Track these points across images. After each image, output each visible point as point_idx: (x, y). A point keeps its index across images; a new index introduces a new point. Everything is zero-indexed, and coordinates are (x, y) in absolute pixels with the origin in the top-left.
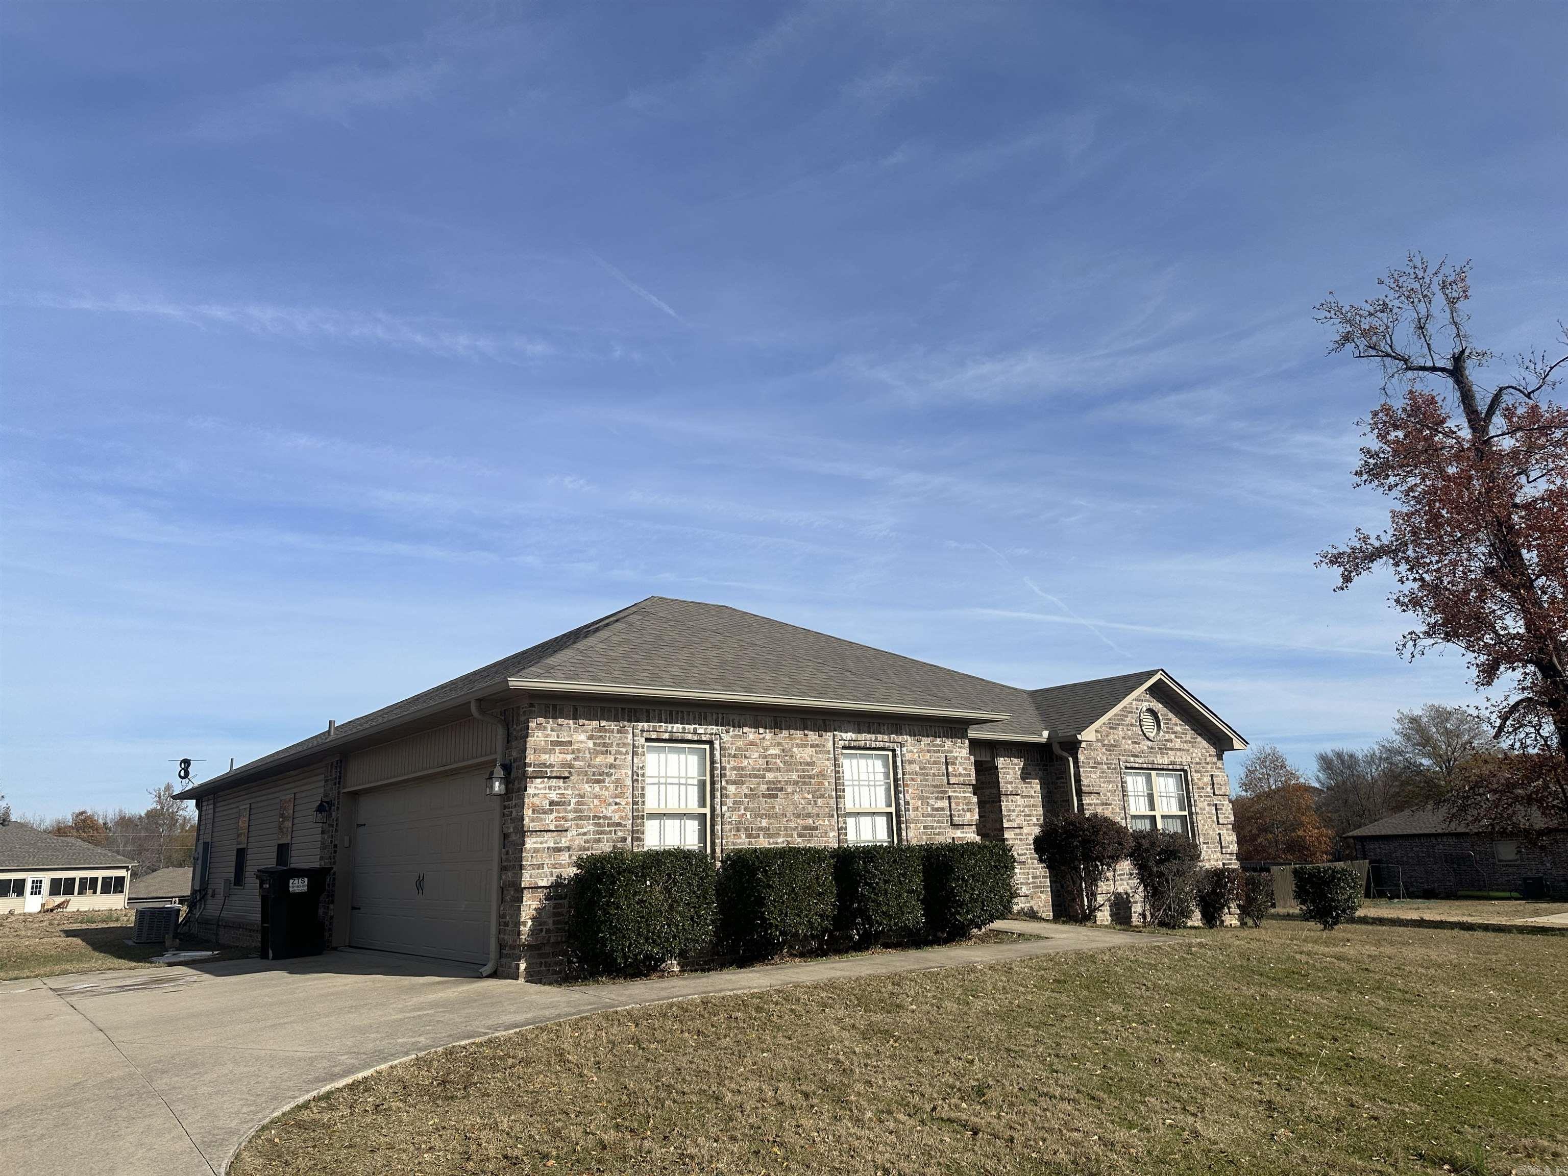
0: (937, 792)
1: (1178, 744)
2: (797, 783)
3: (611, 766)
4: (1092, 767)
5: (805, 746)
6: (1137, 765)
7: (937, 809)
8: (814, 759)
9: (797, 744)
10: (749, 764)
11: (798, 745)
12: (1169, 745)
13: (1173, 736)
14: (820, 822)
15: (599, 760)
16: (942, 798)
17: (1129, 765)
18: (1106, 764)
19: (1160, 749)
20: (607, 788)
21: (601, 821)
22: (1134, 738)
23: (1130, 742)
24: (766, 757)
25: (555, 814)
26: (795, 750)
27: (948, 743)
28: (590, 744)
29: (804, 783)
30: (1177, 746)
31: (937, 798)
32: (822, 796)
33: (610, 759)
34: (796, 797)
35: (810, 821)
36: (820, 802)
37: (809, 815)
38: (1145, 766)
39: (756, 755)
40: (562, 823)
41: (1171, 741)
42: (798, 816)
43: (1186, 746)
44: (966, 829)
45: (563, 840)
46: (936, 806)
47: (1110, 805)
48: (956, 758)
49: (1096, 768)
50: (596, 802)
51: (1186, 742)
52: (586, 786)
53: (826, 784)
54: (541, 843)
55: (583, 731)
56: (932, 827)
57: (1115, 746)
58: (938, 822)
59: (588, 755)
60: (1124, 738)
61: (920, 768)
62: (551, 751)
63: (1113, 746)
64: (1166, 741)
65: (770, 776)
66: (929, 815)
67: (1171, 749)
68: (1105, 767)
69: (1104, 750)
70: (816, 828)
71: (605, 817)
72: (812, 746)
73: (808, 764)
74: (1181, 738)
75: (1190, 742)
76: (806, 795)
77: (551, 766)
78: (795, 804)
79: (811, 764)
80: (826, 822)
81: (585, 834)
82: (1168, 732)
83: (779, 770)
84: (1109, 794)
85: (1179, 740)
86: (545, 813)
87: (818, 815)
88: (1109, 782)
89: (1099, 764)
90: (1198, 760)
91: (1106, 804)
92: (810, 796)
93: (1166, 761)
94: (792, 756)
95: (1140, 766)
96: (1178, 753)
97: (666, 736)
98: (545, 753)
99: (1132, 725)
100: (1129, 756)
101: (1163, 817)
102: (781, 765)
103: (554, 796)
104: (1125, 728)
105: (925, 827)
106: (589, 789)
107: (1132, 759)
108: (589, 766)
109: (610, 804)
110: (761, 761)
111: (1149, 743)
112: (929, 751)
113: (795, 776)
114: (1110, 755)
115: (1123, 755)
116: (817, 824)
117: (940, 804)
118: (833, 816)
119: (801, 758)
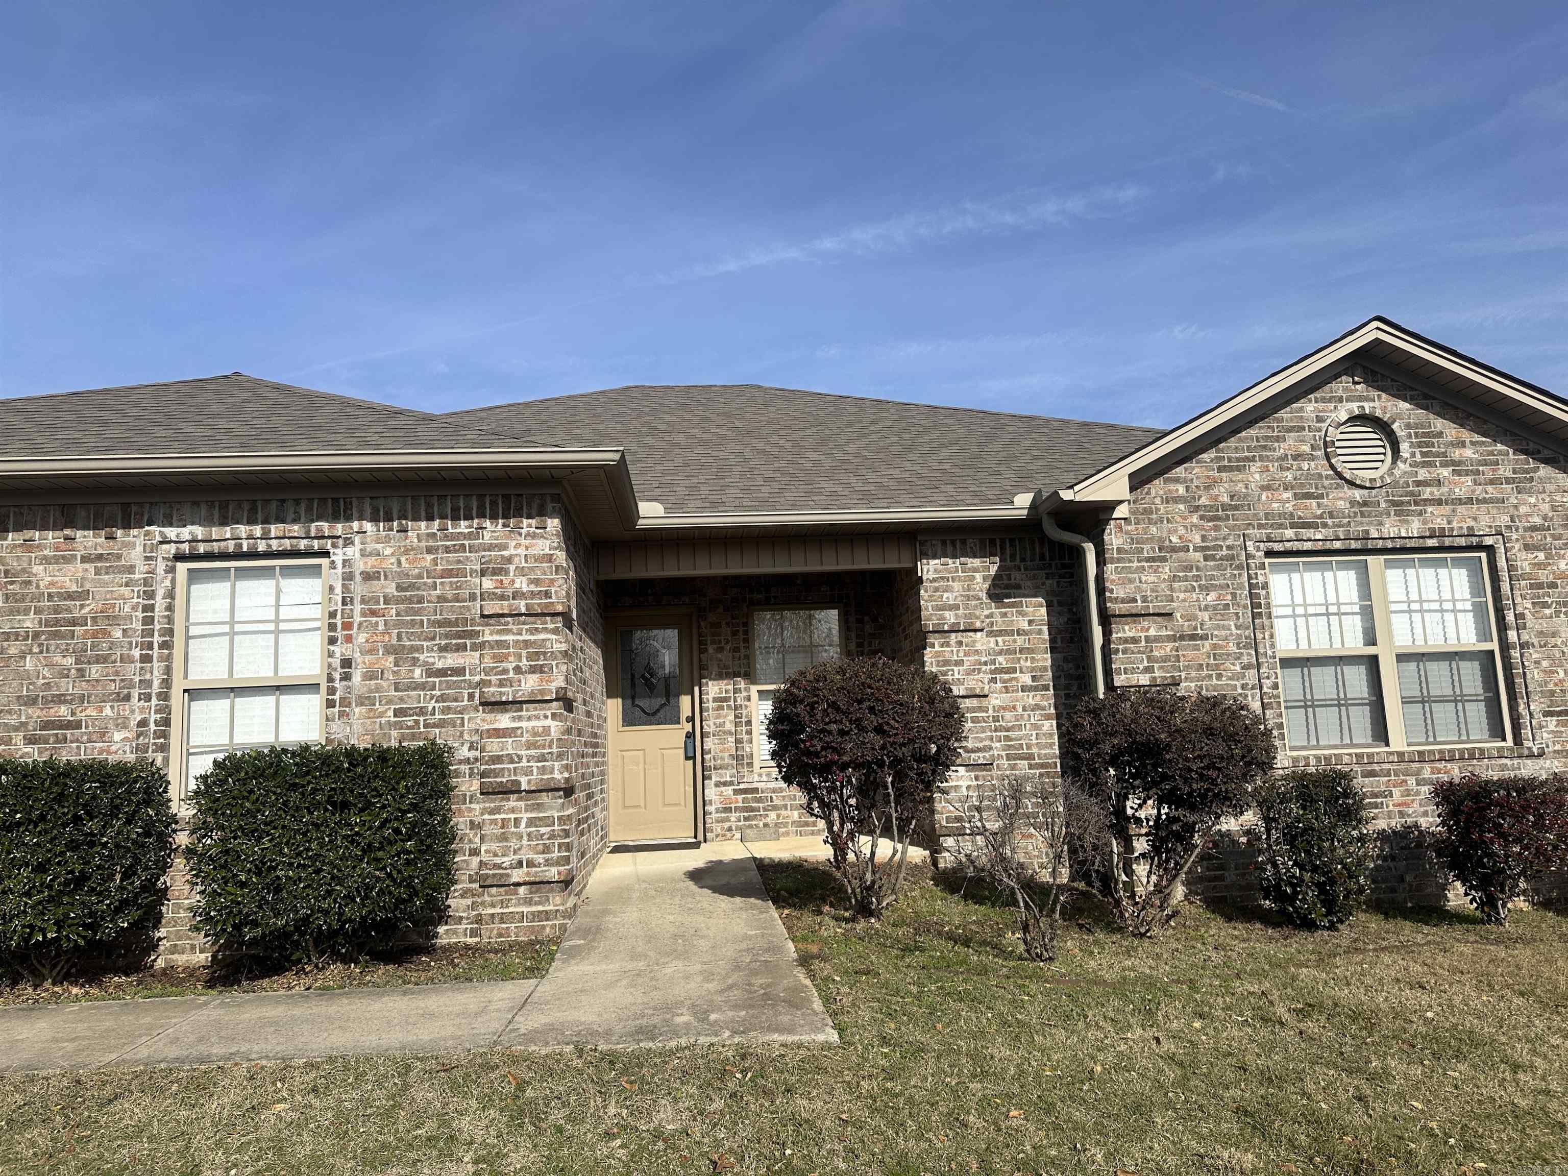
0: (447, 636)
1: (1464, 486)
2: (36, 635)
4: (1148, 560)
5: (68, 560)
6: (1308, 546)
7: (442, 673)
8: (88, 586)
9: (45, 558)
11: (46, 560)
12: (1427, 493)
13: (1445, 472)
14: (93, 712)
16: (463, 648)
17: (1278, 547)
18: (1196, 549)
19: (1394, 504)
22: (1302, 485)
23: (1288, 495)
26: (38, 569)
27: (493, 530)
29: (56, 635)
30: (1461, 493)
31: (443, 649)
32: (99, 660)
34: (29, 663)
35: (63, 711)
36: (95, 671)
37: (60, 699)
38: (1338, 545)
41: (1439, 483)
42: (32, 701)
43: (1493, 492)
44: (528, 711)
46: (440, 665)
47: (1204, 638)
48: (509, 560)
49: (1163, 560)
51: (1492, 482)
53: (118, 634)
56: (422, 711)
57: (1236, 508)
58: (441, 699)
60: (1263, 488)
61: (399, 588)
63: (1225, 507)
64: (1419, 483)
66: (422, 686)
67: (1439, 502)
68: (1199, 556)
69: (1195, 519)
70: (78, 725)
72: (84, 559)
73: (70, 596)
74: (1478, 472)
75: (1508, 481)
76: (58, 659)
78: (24, 676)
79: (83, 595)
80: (108, 711)
82: (1425, 464)
84: (1206, 616)
85: (1468, 479)
87: (82, 699)
88: (1206, 589)
89: (1174, 550)
90: (1537, 520)
91: (1193, 637)
92: (70, 661)
93: (1415, 527)
95: (1319, 546)
96: (1461, 509)
99: (1296, 458)
100: (1281, 526)
101: (1402, 658)
104: (1273, 467)
105: (397, 713)
107: (1289, 533)
111: (1358, 494)
112: (429, 551)
113: (29, 623)
114: (1216, 528)
115: (1260, 526)
116: (81, 716)
117: (451, 660)
118: (127, 698)
119: (52, 584)
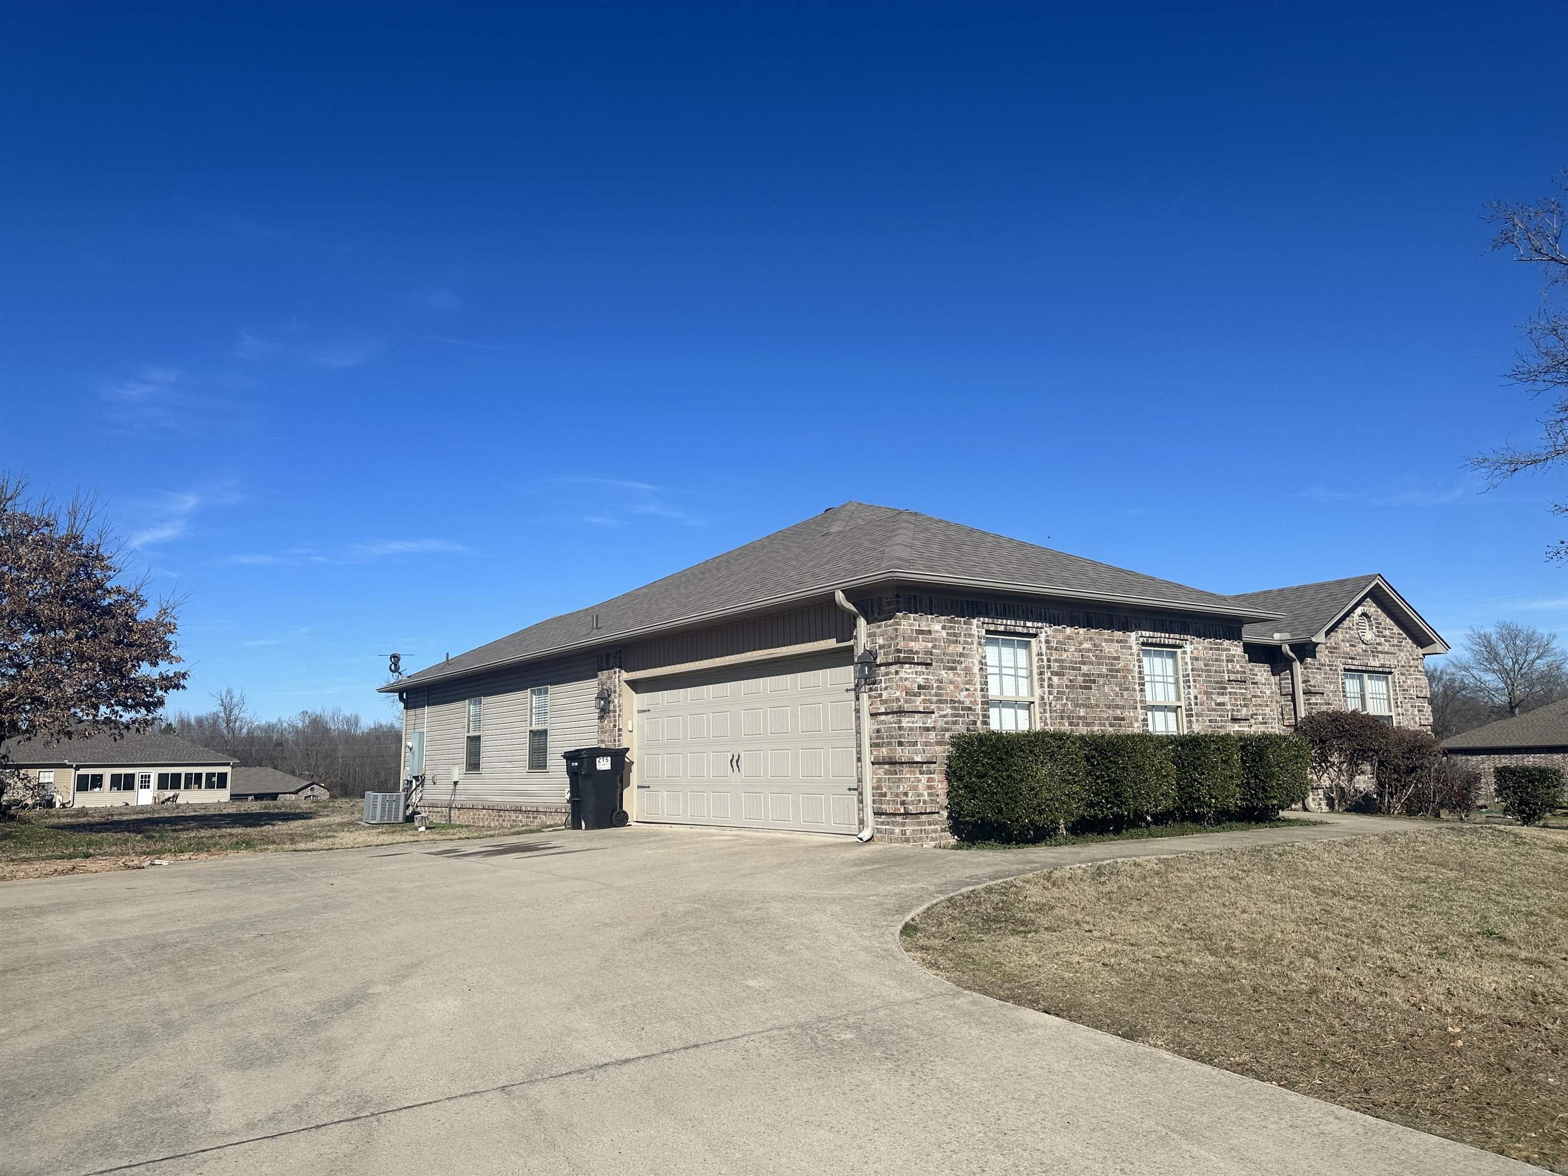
0: (1219, 688)
1: (1386, 647)
2: (1107, 675)
3: (961, 655)
4: (1317, 669)
5: (1112, 641)
6: (1353, 667)
7: (1220, 704)
8: (1119, 654)
9: (1105, 639)
10: (1067, 657)
11: (1106, 641)
12: (1379, 648)
13: (1383, 639)
15: (951, 649)
16: (1223, 694)
17: (1347, 667)
19: (1373, 652)
20: (959, 675)
21: (956, 705)
22: (1351, 641)
24: (1080, 651)
25: (922, 697)
26: (1104, 644)
27: (1226, 643)
28: (944, 633)
29: (1112, 676)
30: (1386, 650)
31: (1218, 694)
32: (1127, 689)
33: (960, 649)
34: (1106, 688)
35: (1118, 712)
37: (1117, 707)
38: (1360, 668)
39: (1073, 649)
40: (928, 705)
41: (1382, 644)
42: (1109, 707)
43: (1392, 650)
45: (929, 721)
46: (1218, 701)
47: (1331, 705)
48: (1234, 656)
49: (1320, 669)
50: (951, 686)
51: (1393, 646)
52: (943, 672)
53: (1130, 678)
54: (913, 723)
55: (937, 622)
56: (1216, 721)
57: (1336, 648)
58: (1221, 716)
59: (942, 644)
60: (1343, 641)
61: (1205, 666)
62: (916, 640)
64: (1377, 644)
65: (1085, 668)
66: (1214, 710)
67: (1381, 652)
68: (1328, 668)
69: (1327, 652)
70: (1123, 719)
71: (960, 702)
72: (1118, 642)
73: (1115, 658)
74: (1389, 641)
75: (1397, 646)
76: (1114, 688)
77: (917, 653)
78: (1106, 695)
79: (1117, 658)
80: (1132, 714)
81: (945, 716)
82: (1379, 636)
83: (1091, 663)
84: (1331, 694)
85: (1387, 643)
86: (915, 695)
87: (1124, 706)
88: (1330, 684)
89: (1323, 665)
90: (1403, 663)
91: (1328, 705)
92: (1118, 689)
93: (1376, 663)
94: (1102, 650)
95: (1355, 668)
96: (1386, 655)
97: (1001, 628)
98: (912, 641)
99: (1349, 628)
100: (1347, 658)
102: (1094, 659)
103: (920, 680)
104: (1343, 631)
105: (1210, 721)
106: (946, 676)
107: (1350, 661)
108: (944, 654)
109: (962, 690)
110: (1076, 654)
111: (1364, 646)
112: (1211, 649)
113: (1104, 670)
114: (1332, 657)
115: (1342, 657)
116: (1124, 715)
117: (1220, 699)
118: (1136, 708)
119: (1109, 652)
